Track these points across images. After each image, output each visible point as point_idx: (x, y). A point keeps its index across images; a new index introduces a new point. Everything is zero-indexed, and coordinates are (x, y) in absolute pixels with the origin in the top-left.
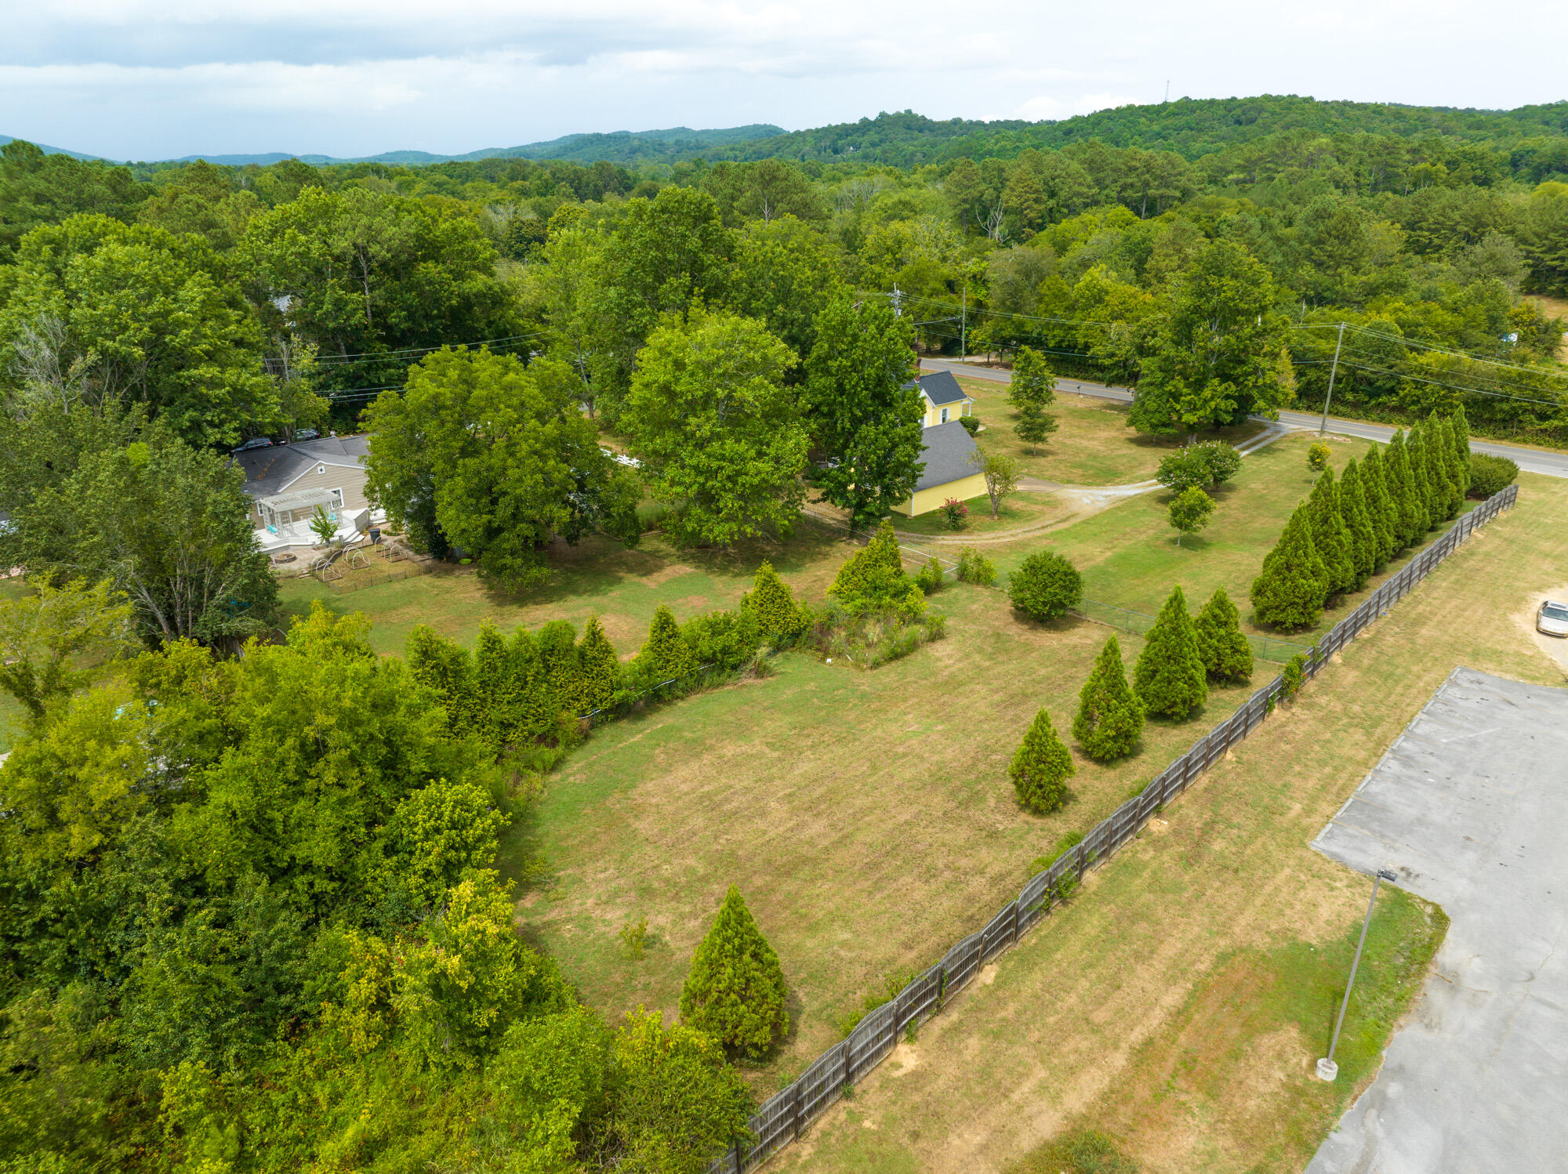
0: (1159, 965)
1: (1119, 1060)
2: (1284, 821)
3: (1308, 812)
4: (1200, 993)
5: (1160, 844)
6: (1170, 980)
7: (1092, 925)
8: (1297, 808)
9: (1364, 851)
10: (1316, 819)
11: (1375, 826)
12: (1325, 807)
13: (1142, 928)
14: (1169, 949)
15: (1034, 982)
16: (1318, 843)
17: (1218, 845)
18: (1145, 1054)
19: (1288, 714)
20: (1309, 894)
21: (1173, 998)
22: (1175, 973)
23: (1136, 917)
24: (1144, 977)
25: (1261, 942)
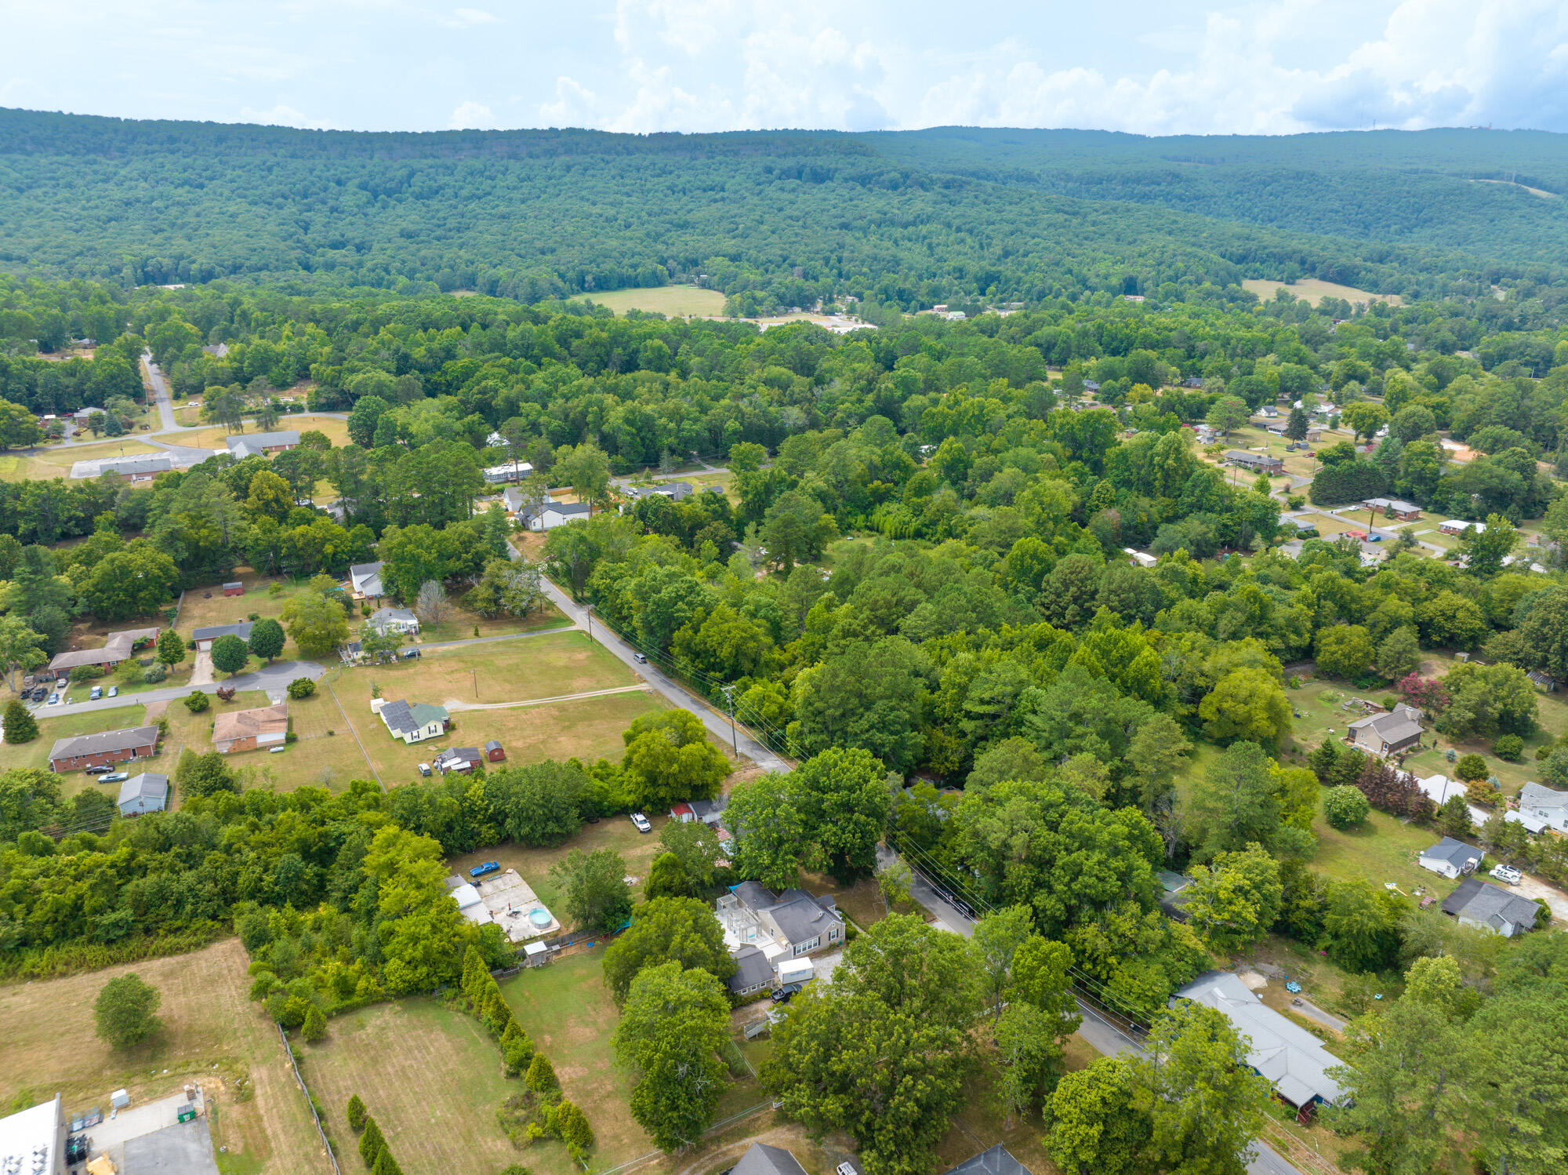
0: (279, 1132)
1: (262, 1112)
4: (266, 1139)
5: (317, 1149)
6: (274, 1133)
7: (299, 1117)
13: (292, 1131)
14: (282, 1137)
15: (291, 1097)
17: (307, 1168)
18: (259, 1119)
21: (269, 1132)
22: (275, 1135)
23: (296, 1130)
24: (278, 1126)
25: (269, 1163)
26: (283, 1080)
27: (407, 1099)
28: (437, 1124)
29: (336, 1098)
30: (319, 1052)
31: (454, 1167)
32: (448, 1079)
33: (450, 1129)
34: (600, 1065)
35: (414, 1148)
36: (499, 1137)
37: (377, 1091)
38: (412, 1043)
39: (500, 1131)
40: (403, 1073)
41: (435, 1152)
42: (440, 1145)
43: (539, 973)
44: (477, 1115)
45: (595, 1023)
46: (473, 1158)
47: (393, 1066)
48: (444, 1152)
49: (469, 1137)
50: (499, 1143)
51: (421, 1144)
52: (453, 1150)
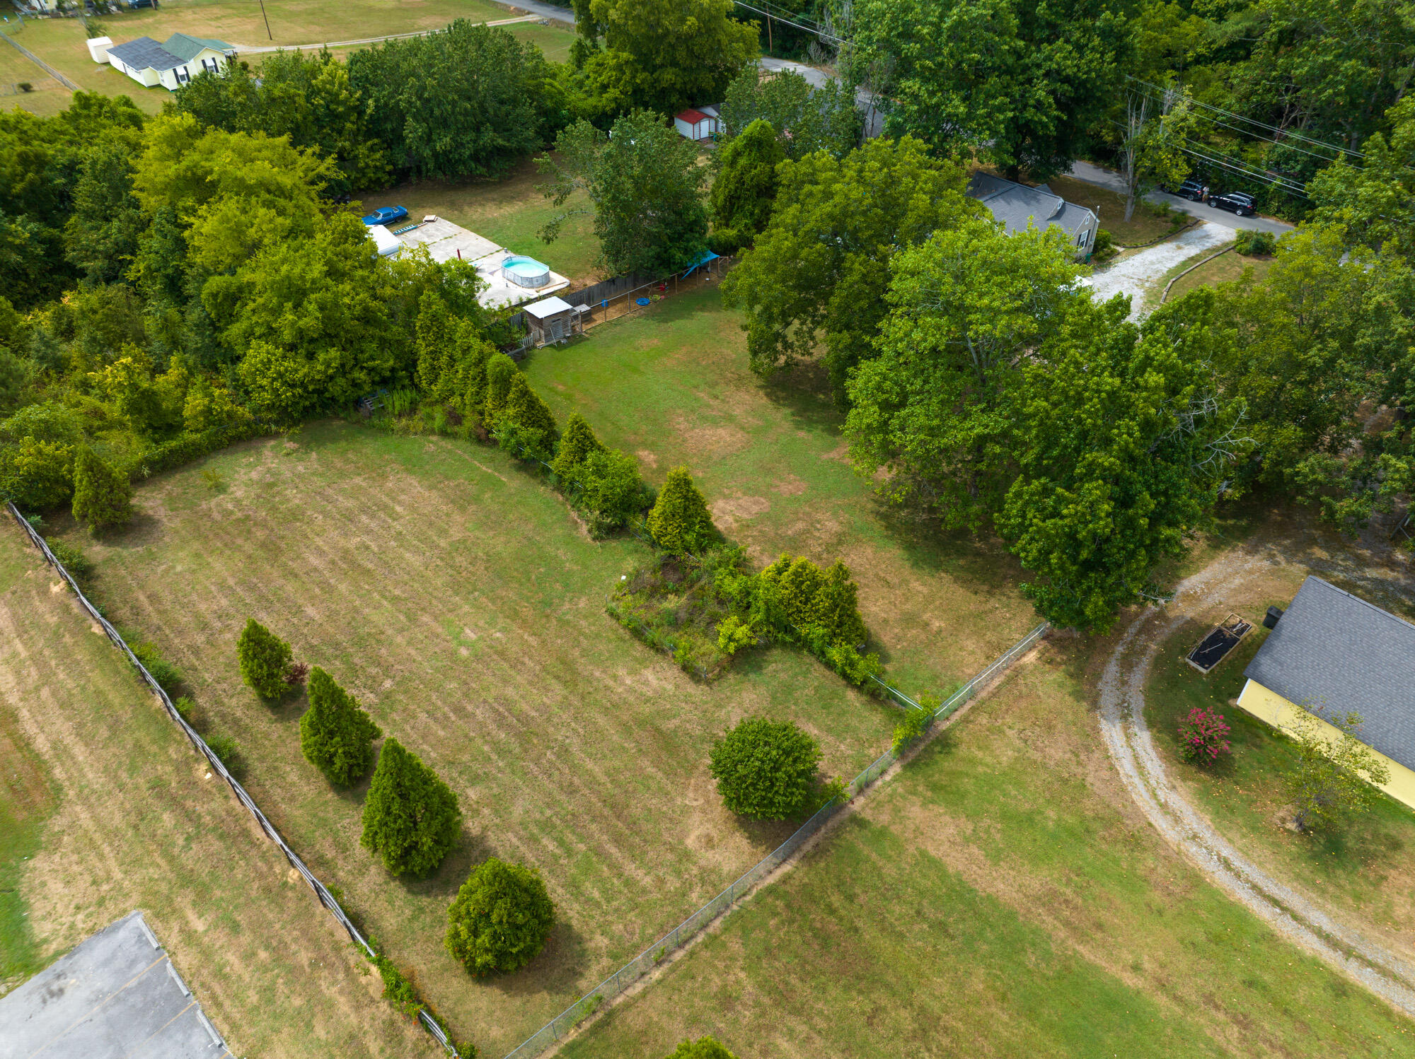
0: (69, 740)
2: (184, 901)
3: (189, 936)
4: (37, 763)
5: (185, 766)
6: (55, 745)
7: (115, 698)
8: (199, 925)
9: (107, 962)
10: (174, 939)
11: (137, 1000)
12: (187, 959)
13: (104, 732)
14: (80, 752)
15: (81, 655)
16: (137, 921)
17: (168, 819)
19: (377, 996)
20: (84, 882)
21: (42, 744)
22: (60, 750)
23: (114, 729)
24: (63, 727)
25: (58, 823)
26: (53, 620)
27: (380, 616)
28: (478, 658)
29: (200, 639)
30: (128, 552)
31: (564, 752)
32: (460, 560)
33: (516, 664)
34: (785, 488)
35: (444, 722)
36: (642, 662)
37: (299, 610)
38: (350, 503)
39: (638, 649)
40: (349, 563)
41: (500, 721)
42: (507, 702)
43: (567, 353)
44: (563, 623)
45: (729, 418)
46: (601, 721)
47: (321, 553)
48: (524, 719)
49: (568, 674)
50: (649, 674)
51: (459, 710)
52: (543, 709)
